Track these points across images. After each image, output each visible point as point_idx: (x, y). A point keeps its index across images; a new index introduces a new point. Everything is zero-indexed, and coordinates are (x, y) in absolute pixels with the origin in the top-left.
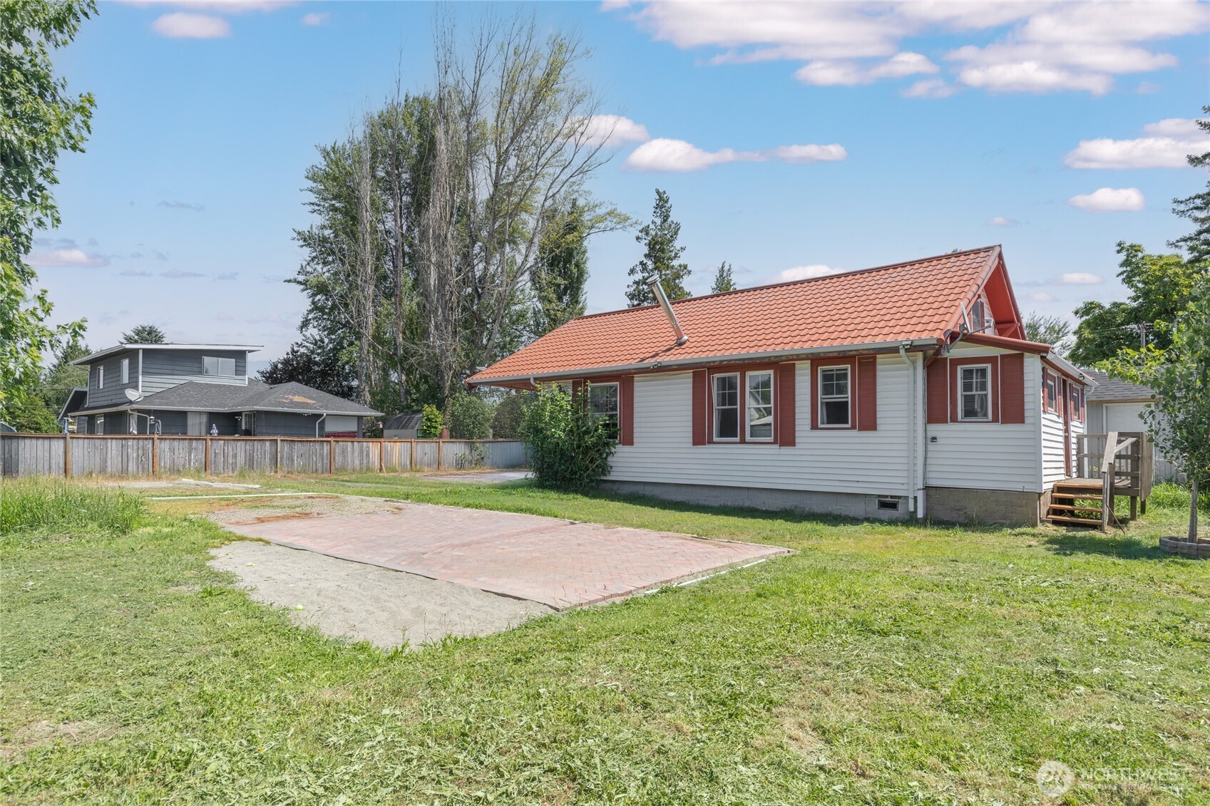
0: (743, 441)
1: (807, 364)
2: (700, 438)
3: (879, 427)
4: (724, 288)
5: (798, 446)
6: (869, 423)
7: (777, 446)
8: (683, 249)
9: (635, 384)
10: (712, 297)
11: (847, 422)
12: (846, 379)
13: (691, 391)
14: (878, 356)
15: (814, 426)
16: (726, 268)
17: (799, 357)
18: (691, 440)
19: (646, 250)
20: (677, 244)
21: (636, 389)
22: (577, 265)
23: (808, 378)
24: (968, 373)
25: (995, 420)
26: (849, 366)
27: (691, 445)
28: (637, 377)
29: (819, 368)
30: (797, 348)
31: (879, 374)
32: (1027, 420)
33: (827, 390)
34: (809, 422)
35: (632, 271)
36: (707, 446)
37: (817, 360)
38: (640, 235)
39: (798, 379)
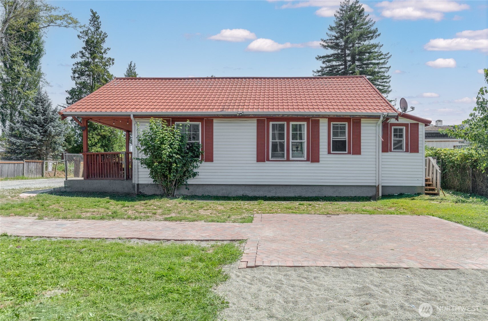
0: (288, 160)
1: (326, 120)
2: (261, 157)
3: (362, 153)
4: (131, 75)
5: (321, 162)
6: (357, 151)
7: (309, 162)
8: (109, 49)
9: (214, 124)
10: (124, 79)
11: (346, 151)
12: (345, 129)
13: (255, 131)
14: (362, 119)
15: (329, 153)
16: (132, 65)
17: (323, 117)
18: (256, 159)
19: (84, 45)
20: (104, 46)
21: (214, 127)
22: (37, 45)
23: (326, 128)
24: (395, 130)
25: (407, 151)
26: (347, 123)
27: (255, 162)
28: (215, 120)
29: (332, 123)
30: (322, 112)
31: (362, 128)
32: (420, 151)
33: (335, 134)
34: (327, 150)
35: (74, 56)
36: (267, 162)
37: (331, 119)
38: (81, 35)
39: (321, 128)
